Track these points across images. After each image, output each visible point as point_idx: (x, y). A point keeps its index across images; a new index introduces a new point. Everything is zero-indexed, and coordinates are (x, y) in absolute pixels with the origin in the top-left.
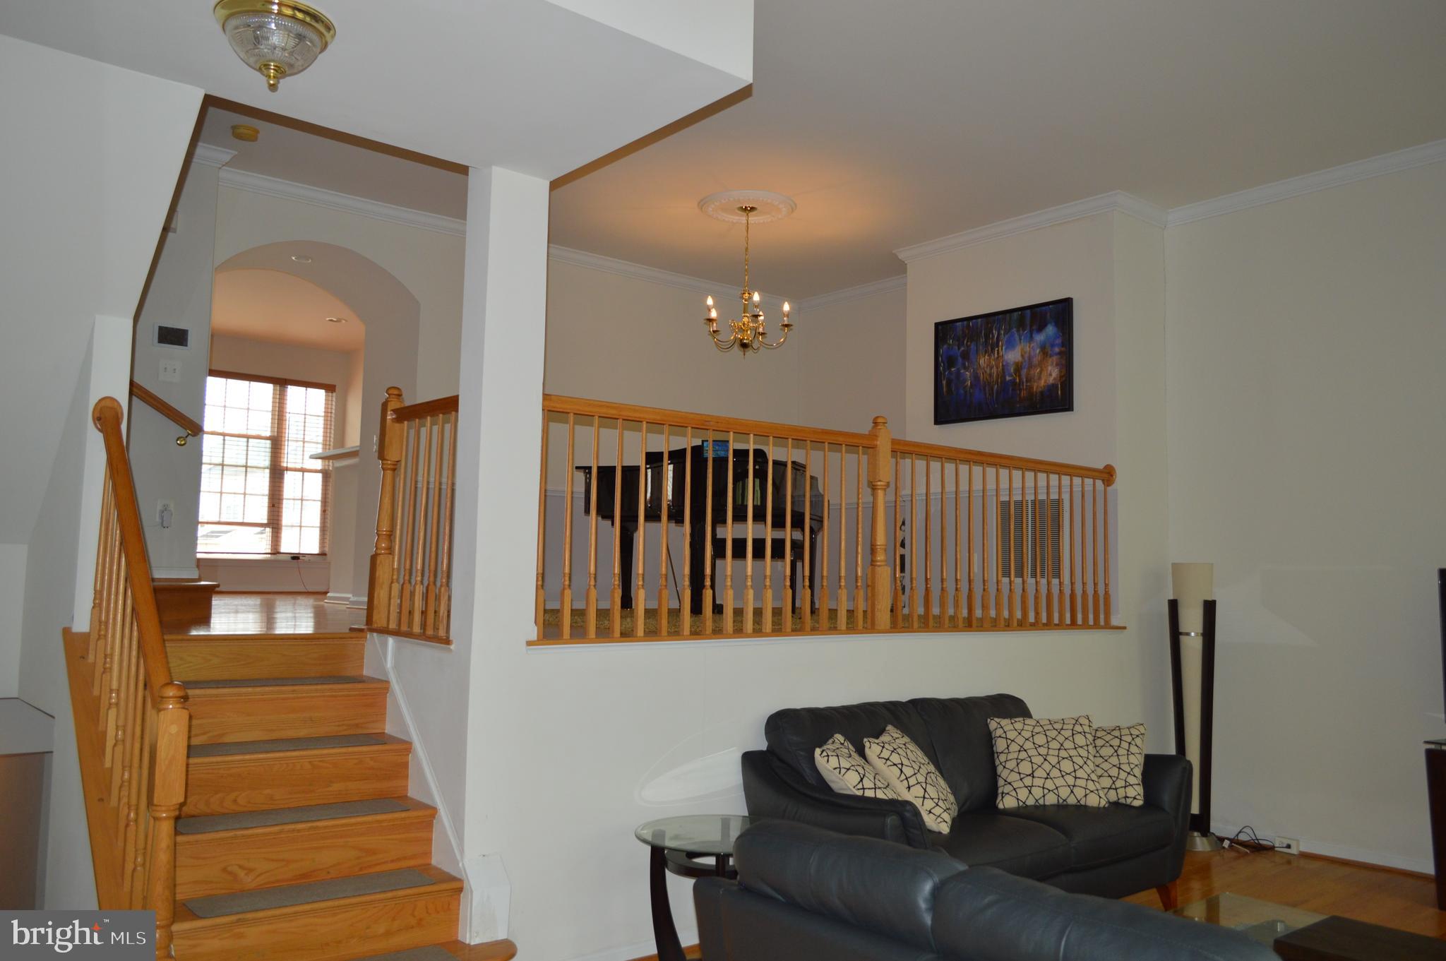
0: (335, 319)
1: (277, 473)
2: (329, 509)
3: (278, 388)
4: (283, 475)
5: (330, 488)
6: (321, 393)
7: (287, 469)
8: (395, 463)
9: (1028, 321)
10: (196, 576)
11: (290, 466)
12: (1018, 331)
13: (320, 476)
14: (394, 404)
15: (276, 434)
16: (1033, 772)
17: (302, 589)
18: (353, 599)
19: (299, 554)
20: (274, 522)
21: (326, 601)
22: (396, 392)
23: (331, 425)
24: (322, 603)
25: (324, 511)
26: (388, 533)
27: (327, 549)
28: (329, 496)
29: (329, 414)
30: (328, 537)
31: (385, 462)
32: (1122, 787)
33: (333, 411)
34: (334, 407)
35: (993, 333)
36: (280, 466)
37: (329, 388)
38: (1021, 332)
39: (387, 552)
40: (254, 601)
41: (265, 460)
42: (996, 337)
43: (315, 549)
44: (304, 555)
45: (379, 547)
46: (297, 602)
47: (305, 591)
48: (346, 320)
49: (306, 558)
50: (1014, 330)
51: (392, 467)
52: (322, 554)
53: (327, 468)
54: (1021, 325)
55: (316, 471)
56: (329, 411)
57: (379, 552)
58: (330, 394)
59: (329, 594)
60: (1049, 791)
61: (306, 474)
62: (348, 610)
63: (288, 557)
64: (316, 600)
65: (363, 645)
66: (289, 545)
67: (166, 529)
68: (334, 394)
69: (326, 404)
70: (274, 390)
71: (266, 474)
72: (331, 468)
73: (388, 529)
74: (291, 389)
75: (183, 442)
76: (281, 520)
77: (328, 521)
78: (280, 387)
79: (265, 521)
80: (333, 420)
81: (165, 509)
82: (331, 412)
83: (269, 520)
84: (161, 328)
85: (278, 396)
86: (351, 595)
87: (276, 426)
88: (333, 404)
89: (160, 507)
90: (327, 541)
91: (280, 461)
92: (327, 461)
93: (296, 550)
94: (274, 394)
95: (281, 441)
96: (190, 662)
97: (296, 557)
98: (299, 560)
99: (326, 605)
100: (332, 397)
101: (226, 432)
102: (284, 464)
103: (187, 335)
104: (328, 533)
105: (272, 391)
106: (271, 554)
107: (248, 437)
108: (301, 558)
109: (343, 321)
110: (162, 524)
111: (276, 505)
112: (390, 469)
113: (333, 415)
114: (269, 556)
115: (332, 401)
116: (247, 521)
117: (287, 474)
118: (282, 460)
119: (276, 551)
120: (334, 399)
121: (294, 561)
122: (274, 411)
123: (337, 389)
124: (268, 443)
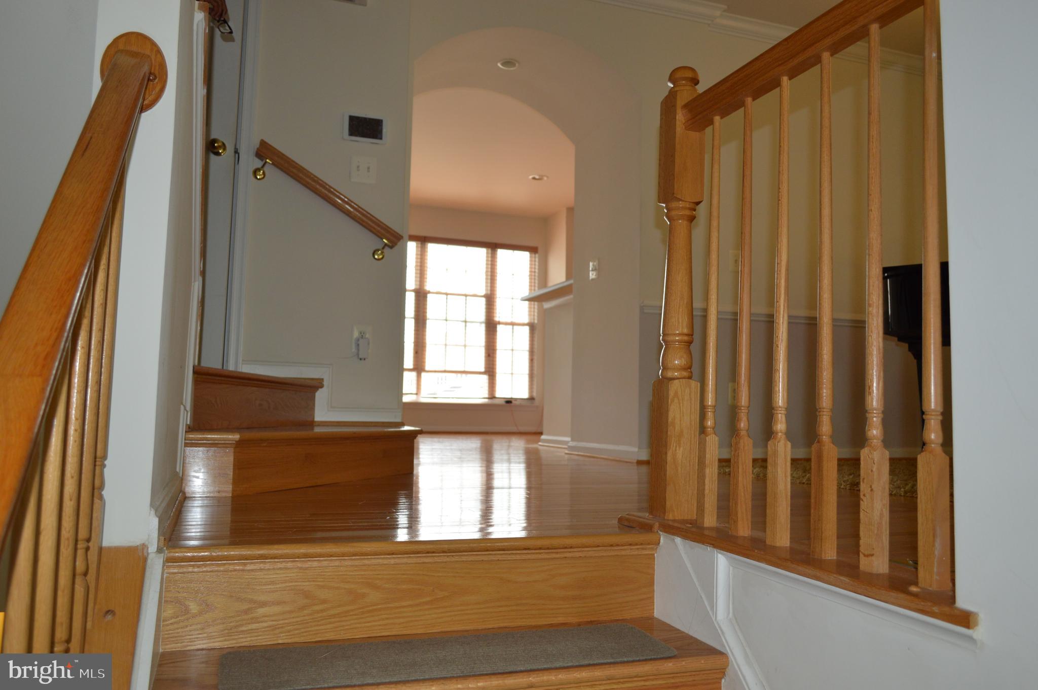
0: (537, 177)
1: (491, 326)
2: (535, 358)
3: (490, 251)
4: (496, 327)
5: (536, 339)
6: (526, 255)
7: (499, 323)
8: (692, 206)
11: (502, 320)
13: (527, 329)
14: (685, 96)
15: (489, 292)
17: (514, 429)
18: (572, 444)
19: (512, 398)
20: (490, 371)
21: (540, 443)
22: (689, 74)
23: (535, 283)
24: (535, 446)
25: (531, 360)
26: (686, 338)
27: (535, 394)
28: (536, 346)
29: (533, 274)
30: (535, 383)
31: (674, 204)
33: (537, 271)
34: (537, 267)
36: (493, 320)
37: (533, 250)
39: (685, 374)
40: (473, 444)
41: (482, 316)
43: (525, 394)
44: (516, 399)
45: (670, 365)
46: (512, 444)
47: (518, 431)
49: (517, 403)
51: (688, 212)
52: (531, 399)
53: (532, 321)
55: (523, 325)
56: (533, 270)
57: (670, 374)
58: (533, 255)
59: (543, 437)
61: (515, 327)
62: (566, 456)
63: (503, 402)
64: (528, 442)
65: (652, 557)
66: (503, 391)
67: (362, 361)
68: (537, 255)
69: (531, 264)
70: (487, 253)
71: (483, 328)
72: (536, 321)
73: (685, 331)
74: (501, 253)
75: (381, 257)
76: (495, 369)
77: (535, 368)
78: (492, 250)
79: (483, 370)
80: (537, 278)
81: (362, 335)
82: (535, 272)
83: (486, 368)
84: (352, 119)
85: (490, 259)
86: (568, 439)
87: (489, 285)
88: (537, 263)
89: (356, 334)
90: (535, 387)
91: (493, 317)
92: (533, 303)
93: (508, 395)
94: (487, 257)
95: (494, 298)
96: (324, 602)
97: (509, 401)
98: (512, 404)
99: (540, 448)
100: (535, 257)
101: (448, 292)
102: (497, 319)
103: (382, 126)
104: (535, 380)
105: (485, 255)
106: (488, 398)
107: (466, 296)
108: (513, 402)
109: (545, 178)
110: (358, 354)
111: (491, 355)
112: (682, 217)
113: (537, 274)
114: (486, 400)
115: (535, 261)
116: (467, 369)
117: (499, 328)
118: (495, 315)
119: (492, 396)
120: (537, 260)
121: (508, 404)
122: (487, 272)
123: (540, 250)
124: (483, 300)
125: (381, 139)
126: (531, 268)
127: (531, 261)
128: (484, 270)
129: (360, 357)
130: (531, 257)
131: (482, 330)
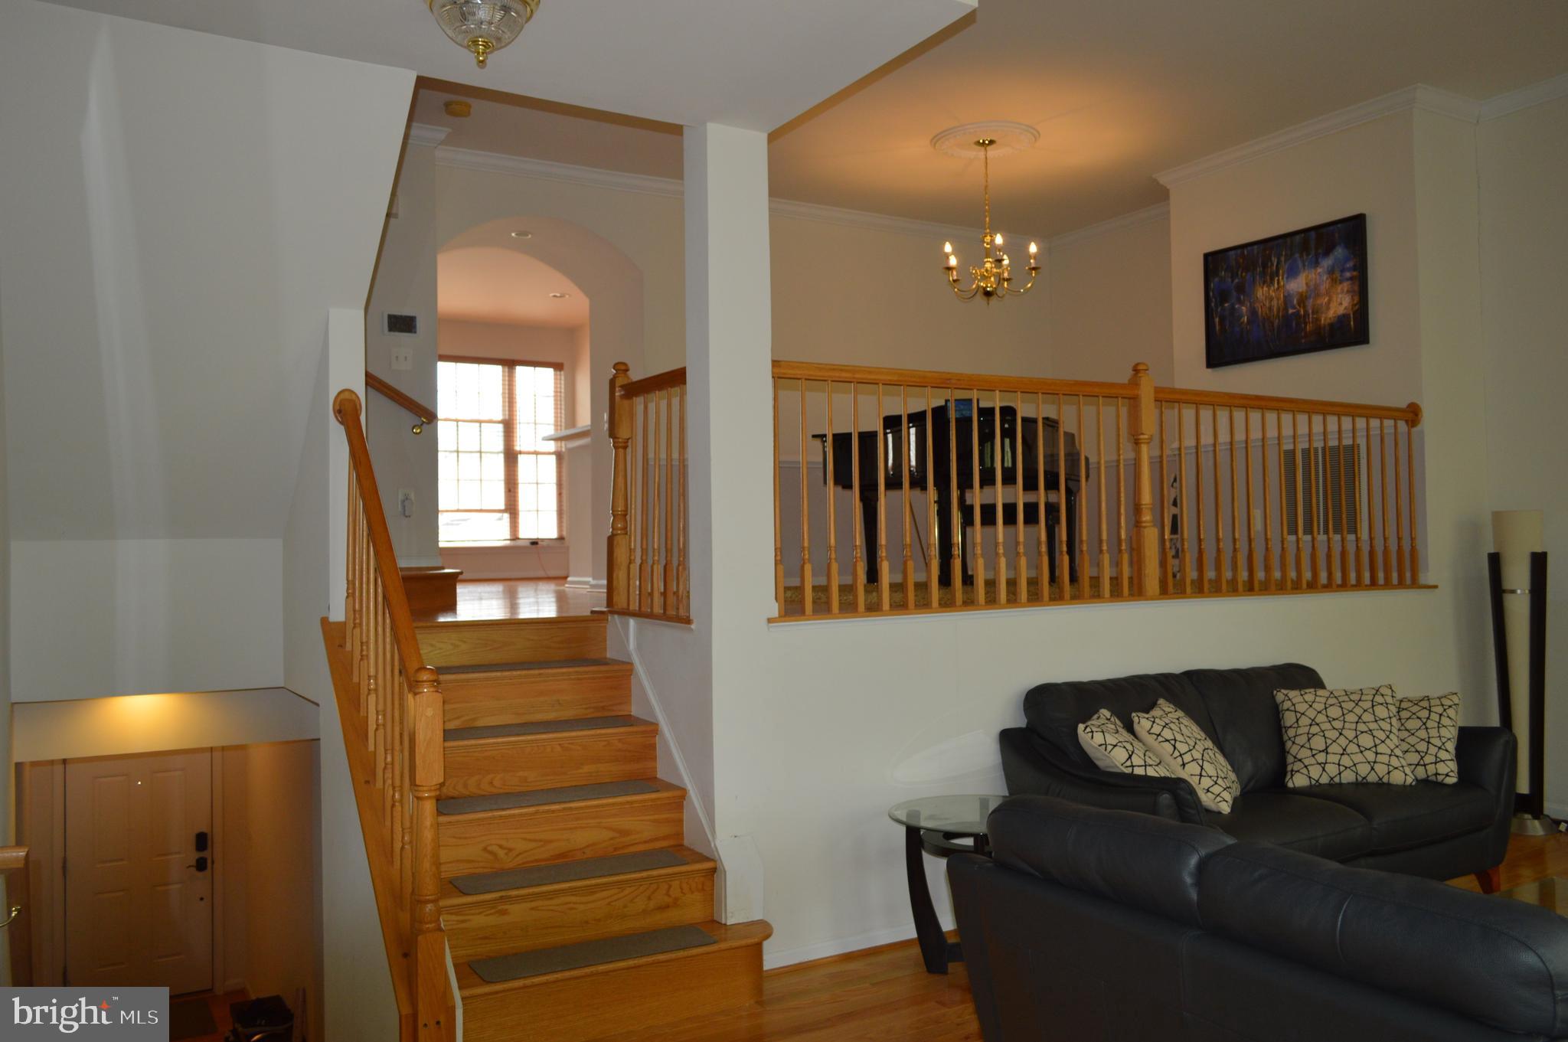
0: (558, 295)
1: (511, 457)
3: (506, 369)
4: (517, 458)
5: (564, 470)
6: (550, 371)
7: (520, 453)
8: (626, 441)
9: (1312, 244)
10: (440, 565)
11: (523, 449)
12: (1301, 256)
13: (554, 457)
14: (620, 381)
15: (507, 417)
16: (1327, 747)
17: (541, 574)
18: (593, 582)
19: (538, 539)
20: (511, 508)
21: (567, 585)
22: (623, 368)
23: (561, 404)
24: (562, 588)
25: (560, 494)
26: (623, 513)
27: (564, 534)
28: (564, 478)
29: (559, 394)
30: (565, 520)
31: (616, 440)
32: (1432, 763)
33: (563, 390)
34: (563, 386)
35: (1271, 261)
36: (513, 450)
37: (558, 367)
38: (1305, 257)
39: (623, 532)
40: (497, 588)
41: (500, 445)
42: (1275, 264)
43: (553, 534)
44: (543, 540)
45: (616, 528)
46: (538, 587)
47: (546, 576)
48: (570, 296)
49: (544, 543)
50: (1297, 255)
51: (623, 445)
52: (561, 538)
53: (559, 449)
54: (1305, 248)
55: (549, 453)
56: (559, 390)
57: (615, 533)
58: (558, 373)
59: (569, 579)
60: (1346, 768)
61: (540, 457)
62: (588, 593)
63: (527, 543)
64: (557, 585)
65: (606, 628)
66: (528, 530)
67: (408, 518)
68: (562, 373)
69: (555, 383)
70: (503, 372)
71: (501, 458)
72: (563, 450)
73: (623, 509)
74: (520, 370)
75: (418, 431)
76: (518, 505)
77: (565, 504)
78: (509, 368)
79: (503, 507)
80: (563, 399)
81: (406, 498)
82: (561, 392)
83: (506, 505)
84: (390, 317)
85: (507, 378)
86: (590, 579)
87: (507, 408)
88: (563, 382)
89: (401, 497)
90: (564, 525)
91: (513, 446)
92: (559, 442)
93: (534, 536)
94: (503, 376)
95: (513, 424)
96: (440, 649)
97: (534, 543)
98: (538, 546)
99: (567, 589)
100: (560, 375)
101: (459, 418)
102: (517, 448)
103: (415, 322)
104: (565, 516)
105: (501, 373)
106: (510, 540)
107: (480, 422)
108: (540, 543)
109: (567, 296)
110: (404, 514)
111: (512, 490)
112: (621, 447)
113: (563, 395)
114: (508, 542)
115: (561, 379)
116: (484, 508)
117: (520, 458)
118: (515, 443)
119: (515, 537)
120: (563, 378)
121: (534, 546)
122: (503, 393)
123: (565, 367)
124: (500, 427)
125: (415, 332)
126: (556, 387)
127: (556, 379)
128: (500, 391)
129: (407, 514)
130: (555, 375)
131: (500, 461)
